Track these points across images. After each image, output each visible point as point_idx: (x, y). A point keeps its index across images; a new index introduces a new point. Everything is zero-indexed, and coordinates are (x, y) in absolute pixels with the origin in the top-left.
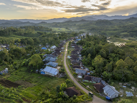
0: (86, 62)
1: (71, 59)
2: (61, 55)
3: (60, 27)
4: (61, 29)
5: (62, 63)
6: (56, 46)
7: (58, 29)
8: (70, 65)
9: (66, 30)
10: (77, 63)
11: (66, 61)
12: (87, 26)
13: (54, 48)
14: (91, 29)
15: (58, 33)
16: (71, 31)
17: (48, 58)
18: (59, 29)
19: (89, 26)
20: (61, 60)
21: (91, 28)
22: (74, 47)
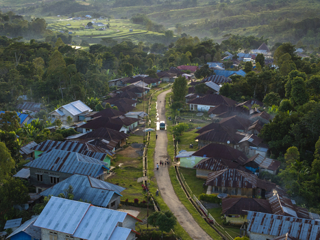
0: (305, 184)
1: (201, 166)
2: (132, 151)
3: (96, 16)
4: (105, 22)
5: (145, 189)
6: (91, 106)
7: (85, 22)
8: (203, 199)
9: (135, 31)
10: (249, 186)
11: (174, 182)
12: (272, 8)
13: (75, 113)
14: (297, 26)
15: (83, 44)
16: (169, 34)
17: (53, 159)
18: (90, 25)
19: (284, 9)
20: (132, 173)
21: (296, 21)
22: (207, 108)
